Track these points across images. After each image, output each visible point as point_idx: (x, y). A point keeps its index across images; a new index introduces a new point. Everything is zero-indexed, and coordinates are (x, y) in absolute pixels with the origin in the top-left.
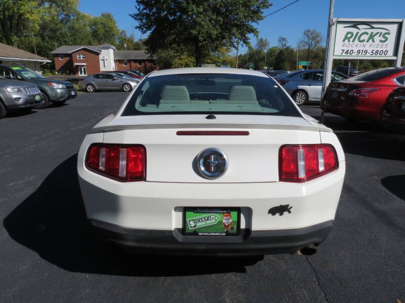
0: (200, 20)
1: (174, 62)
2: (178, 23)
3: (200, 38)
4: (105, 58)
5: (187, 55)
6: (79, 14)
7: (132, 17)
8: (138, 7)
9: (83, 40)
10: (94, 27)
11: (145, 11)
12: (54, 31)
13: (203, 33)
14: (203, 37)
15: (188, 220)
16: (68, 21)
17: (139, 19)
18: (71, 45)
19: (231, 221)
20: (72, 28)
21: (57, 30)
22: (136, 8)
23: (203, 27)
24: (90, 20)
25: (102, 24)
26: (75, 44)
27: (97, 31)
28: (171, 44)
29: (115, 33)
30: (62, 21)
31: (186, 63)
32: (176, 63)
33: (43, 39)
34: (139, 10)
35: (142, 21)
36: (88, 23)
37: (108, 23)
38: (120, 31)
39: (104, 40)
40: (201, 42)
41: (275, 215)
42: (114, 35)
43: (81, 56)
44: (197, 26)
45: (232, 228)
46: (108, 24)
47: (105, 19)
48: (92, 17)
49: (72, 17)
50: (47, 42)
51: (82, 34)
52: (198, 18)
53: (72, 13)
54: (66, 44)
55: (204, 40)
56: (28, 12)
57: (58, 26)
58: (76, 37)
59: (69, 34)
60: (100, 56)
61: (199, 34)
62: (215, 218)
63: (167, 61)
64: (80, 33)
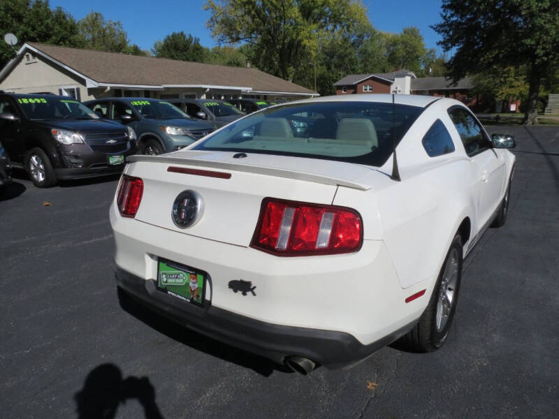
0: (542, 22)
1: (501, 92)
2: (504, 31)
3: (538, 51)
4: (399, 89)
5: (525, 79)
6: (375, 33)
7: (434, 29)
8: (444, 14)
9: (375, 66)
10: (392, 48)
11: (454, 19)
12: (342, 57)
13: (544, 43)
14: (543, 49)
15: (161, 272)
16: (361, 43)
17: (443, 31)
18: (359, 74)
19: (197, 286)
20: (364, 52)
21: (346, 56)
22: (442, 15)
23: (547, 33)
24: (387, 39)
25: (402, 43)
26: (365, 72)
27: (395, 54)
28: (490, 65)
29: (419, 54)
30: (353, 44)
31: (520, 93)
32: (502, 93)
33: (329, 68)
34: (444, 17)
35: (448, 33)
36: (384, 44)
37: (412, 40)
38: (428, 51)
39: (404, 65)
40: (539, 58)
41: (237, 293)
42: (418, 57)
43: (368, 88)
44: (536, 31)
45: (198, 296)
46: (410, 43)
47: (408, 37)
48: (391, 35)
49: (365, 38)
50: (333, 73)
51: (375, 58)
52: (539, 19)
53: (367, 33)
54: (354, 73)
55: (547, 55)
56: (307, 38)
57: (348, 51)
58: (367, 63)
59: (359, 60)
60: (392, 86)
61: (538, 44)
62: (183, 278)
63: (489, 91)
64: (373, 58)
